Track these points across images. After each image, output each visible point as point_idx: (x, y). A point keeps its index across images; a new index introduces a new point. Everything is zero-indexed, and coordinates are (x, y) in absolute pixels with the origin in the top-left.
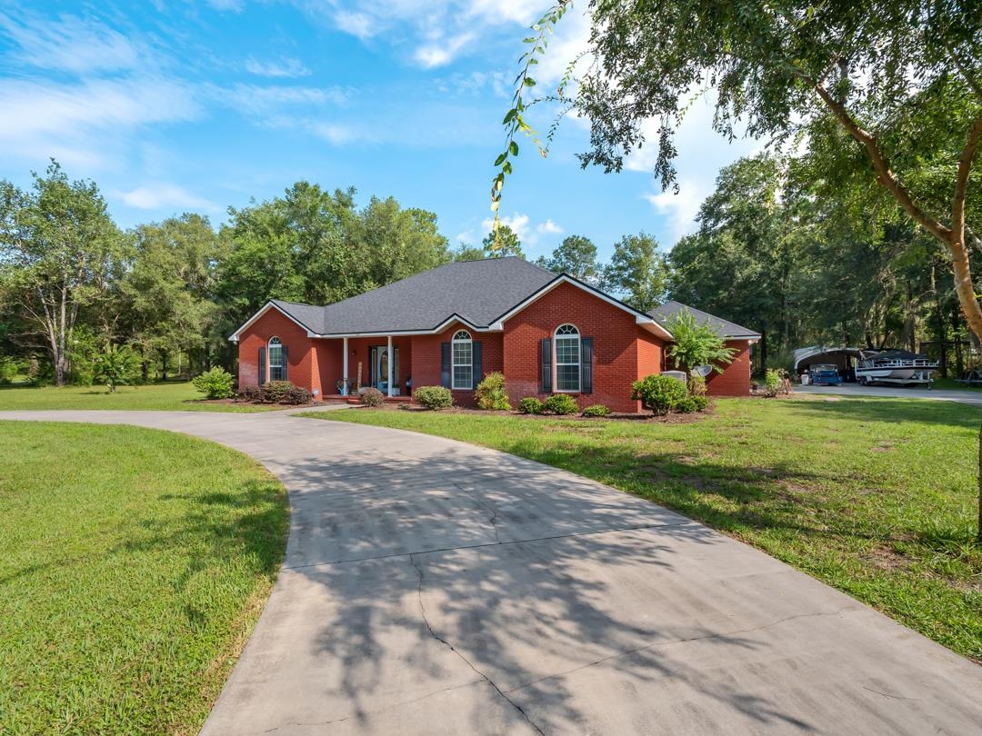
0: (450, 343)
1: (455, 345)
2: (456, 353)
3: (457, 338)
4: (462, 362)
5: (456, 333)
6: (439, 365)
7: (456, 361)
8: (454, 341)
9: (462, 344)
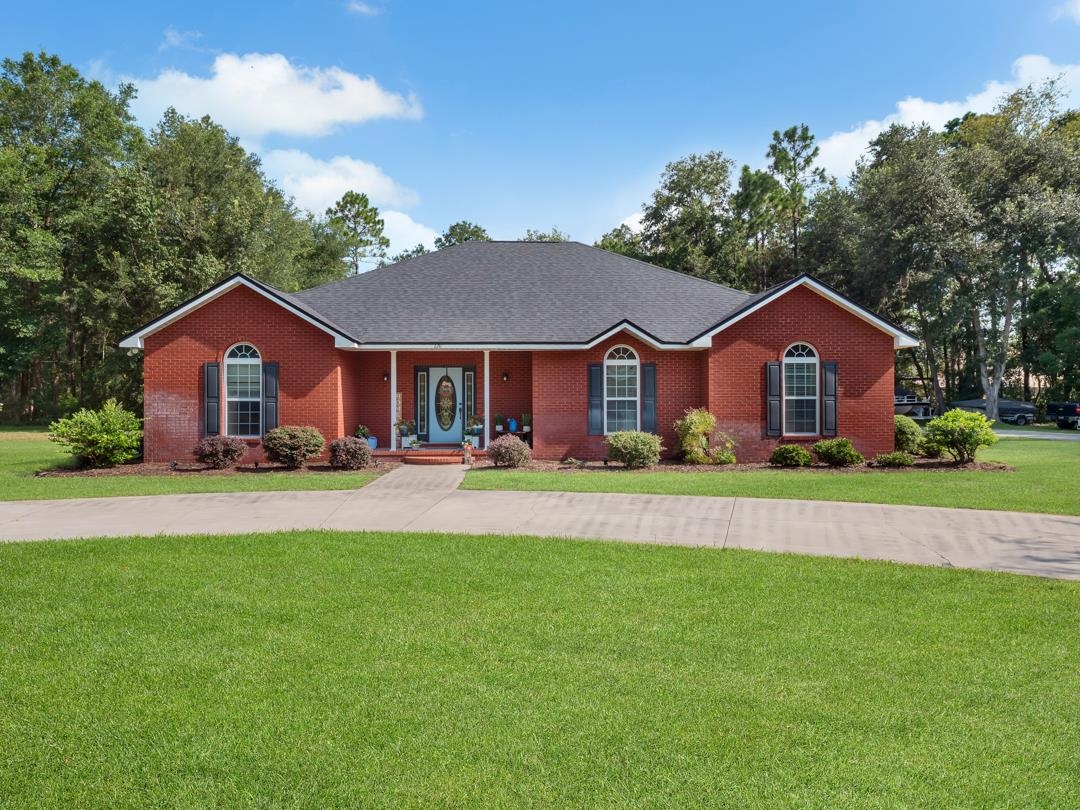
0: (601, 365)
1: (608, 367)
2: (611, 381)
3: (612, 356)
4: (622, 393)
5: (611, 350)
6: (584, 398)
7: (611, 393)
8: (607, 362)
9: (620, 367)
